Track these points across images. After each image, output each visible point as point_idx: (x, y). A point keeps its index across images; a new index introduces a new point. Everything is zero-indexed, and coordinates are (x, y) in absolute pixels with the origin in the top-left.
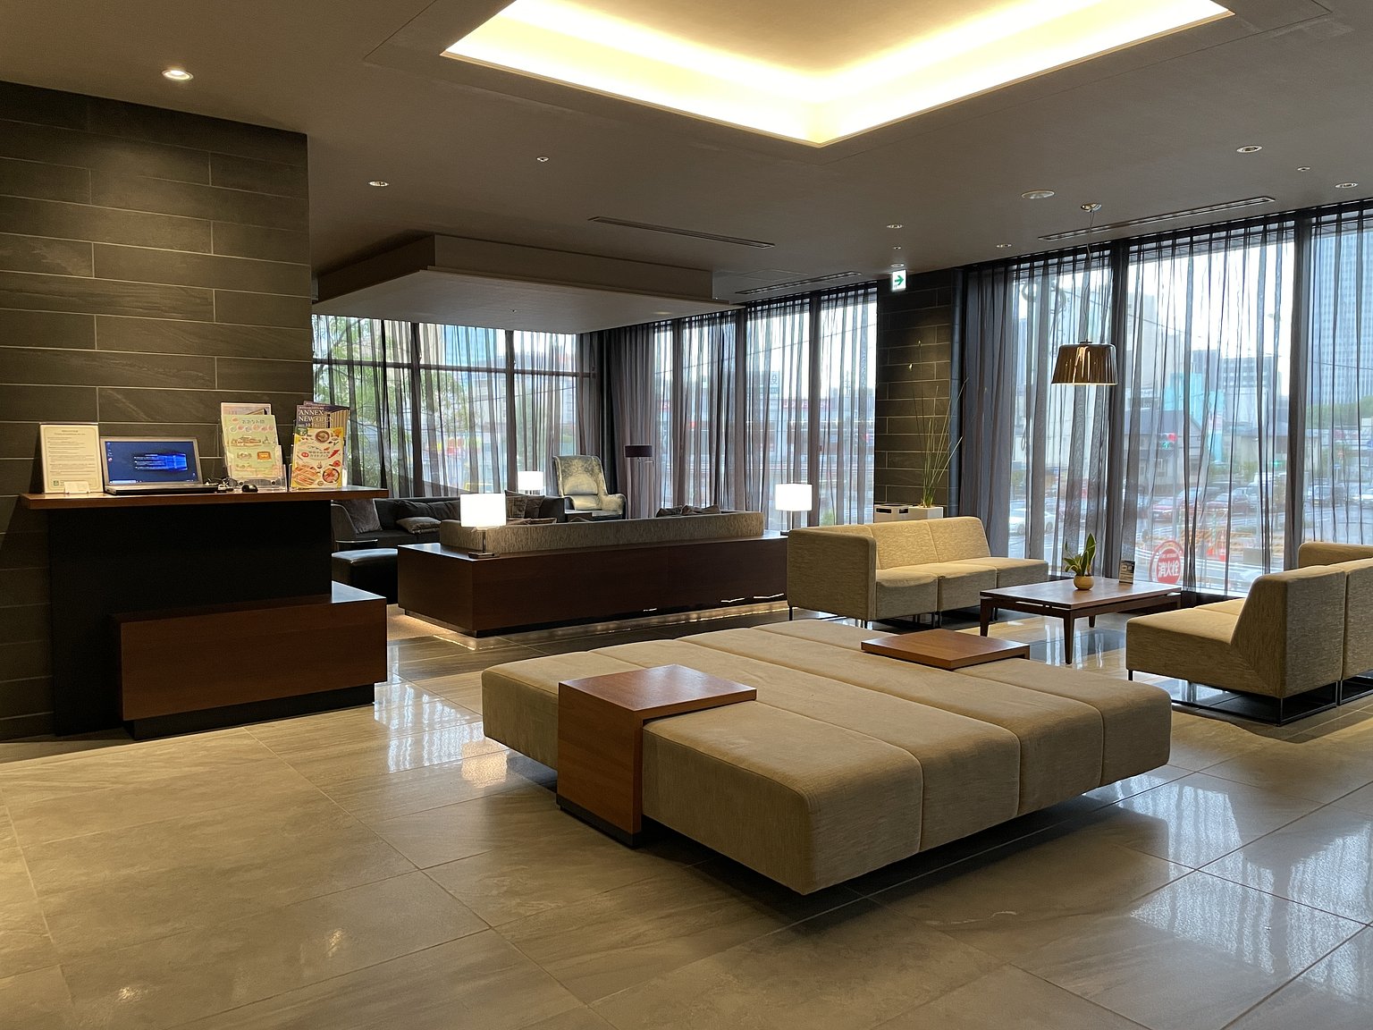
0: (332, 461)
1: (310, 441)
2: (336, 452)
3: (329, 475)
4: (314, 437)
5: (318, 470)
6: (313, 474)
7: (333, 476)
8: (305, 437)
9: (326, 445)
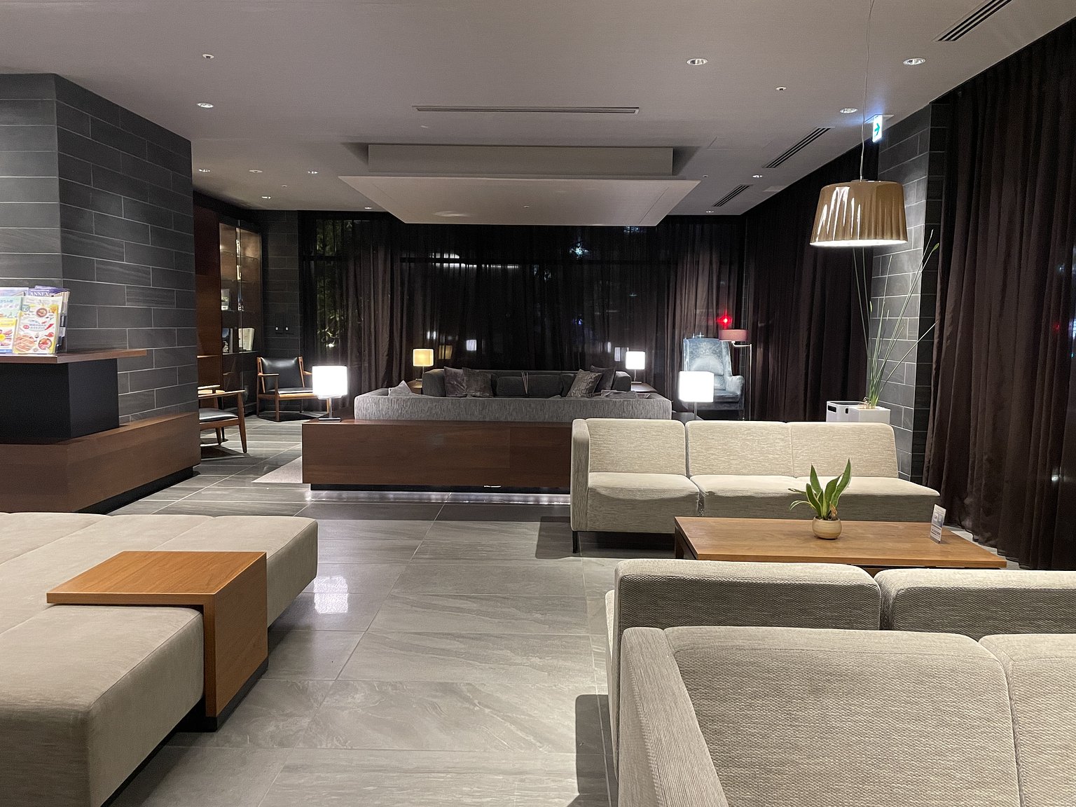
0: (47, 332)
1: (31, 316)
2: (51, 325)
3: (43, 343)
4: (35, 313)
5: (35, 339)
6: (32, 342)
7: (47, 344)
8: (28, 313)
9: (44, 319)
